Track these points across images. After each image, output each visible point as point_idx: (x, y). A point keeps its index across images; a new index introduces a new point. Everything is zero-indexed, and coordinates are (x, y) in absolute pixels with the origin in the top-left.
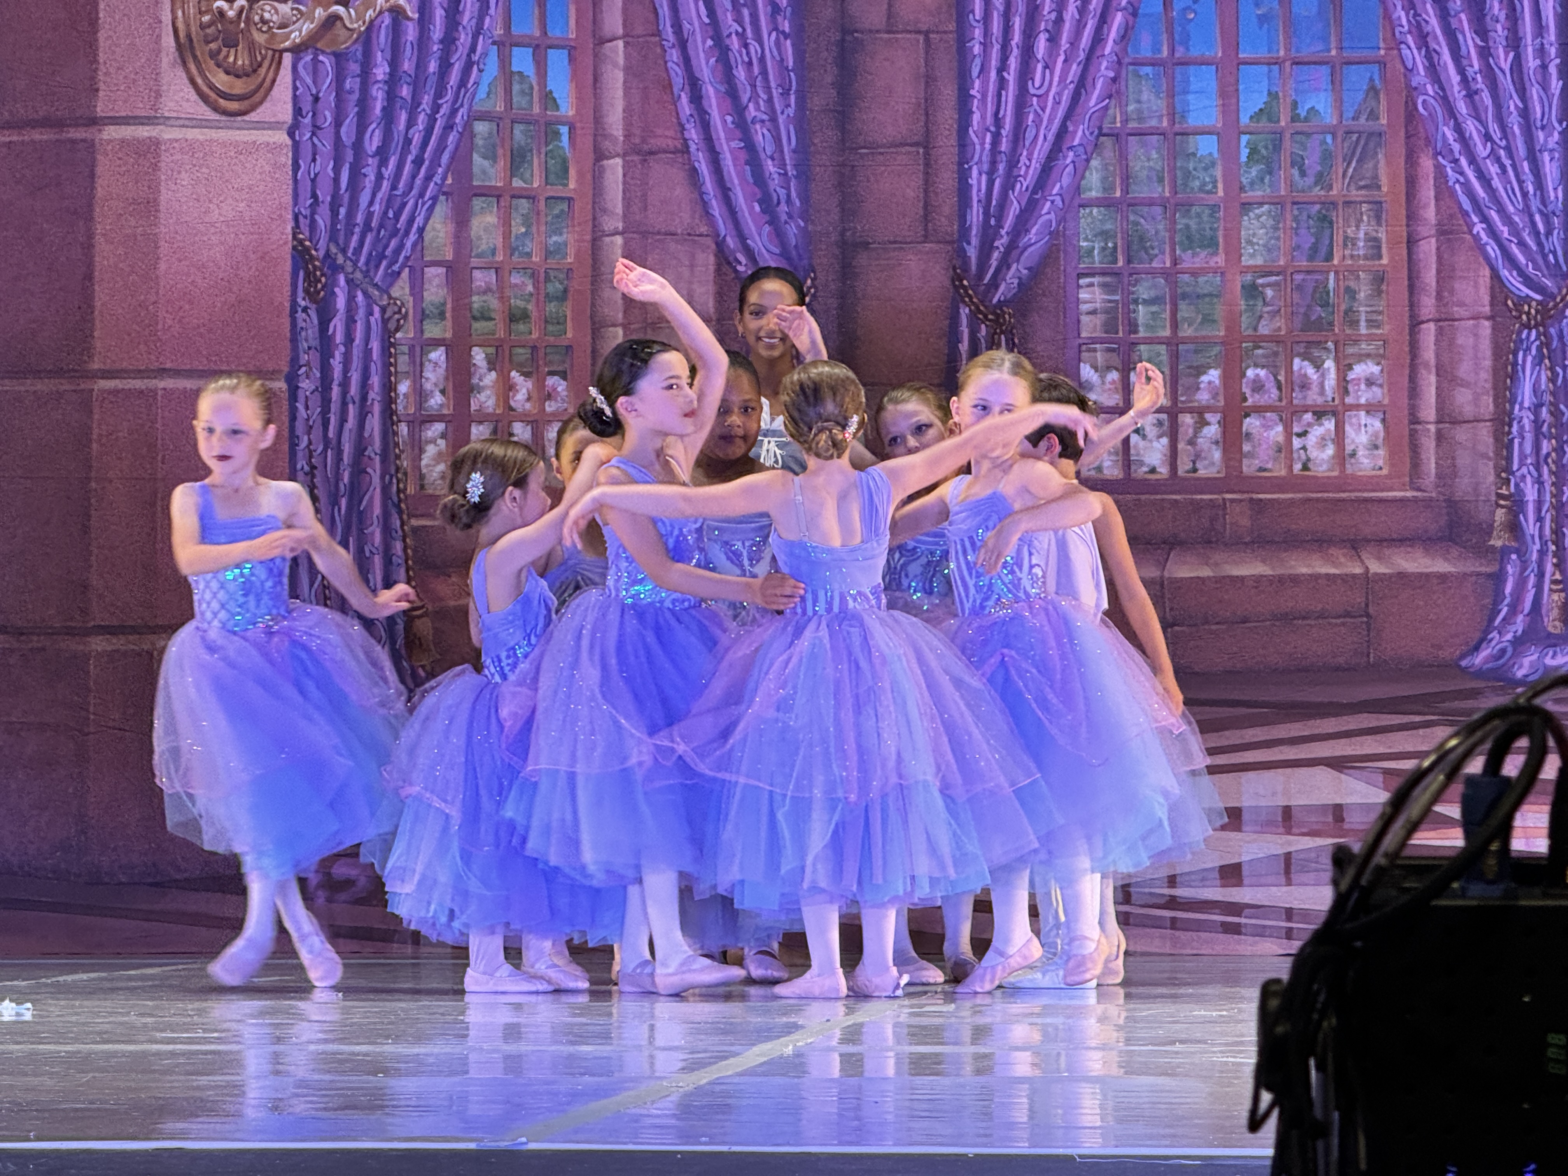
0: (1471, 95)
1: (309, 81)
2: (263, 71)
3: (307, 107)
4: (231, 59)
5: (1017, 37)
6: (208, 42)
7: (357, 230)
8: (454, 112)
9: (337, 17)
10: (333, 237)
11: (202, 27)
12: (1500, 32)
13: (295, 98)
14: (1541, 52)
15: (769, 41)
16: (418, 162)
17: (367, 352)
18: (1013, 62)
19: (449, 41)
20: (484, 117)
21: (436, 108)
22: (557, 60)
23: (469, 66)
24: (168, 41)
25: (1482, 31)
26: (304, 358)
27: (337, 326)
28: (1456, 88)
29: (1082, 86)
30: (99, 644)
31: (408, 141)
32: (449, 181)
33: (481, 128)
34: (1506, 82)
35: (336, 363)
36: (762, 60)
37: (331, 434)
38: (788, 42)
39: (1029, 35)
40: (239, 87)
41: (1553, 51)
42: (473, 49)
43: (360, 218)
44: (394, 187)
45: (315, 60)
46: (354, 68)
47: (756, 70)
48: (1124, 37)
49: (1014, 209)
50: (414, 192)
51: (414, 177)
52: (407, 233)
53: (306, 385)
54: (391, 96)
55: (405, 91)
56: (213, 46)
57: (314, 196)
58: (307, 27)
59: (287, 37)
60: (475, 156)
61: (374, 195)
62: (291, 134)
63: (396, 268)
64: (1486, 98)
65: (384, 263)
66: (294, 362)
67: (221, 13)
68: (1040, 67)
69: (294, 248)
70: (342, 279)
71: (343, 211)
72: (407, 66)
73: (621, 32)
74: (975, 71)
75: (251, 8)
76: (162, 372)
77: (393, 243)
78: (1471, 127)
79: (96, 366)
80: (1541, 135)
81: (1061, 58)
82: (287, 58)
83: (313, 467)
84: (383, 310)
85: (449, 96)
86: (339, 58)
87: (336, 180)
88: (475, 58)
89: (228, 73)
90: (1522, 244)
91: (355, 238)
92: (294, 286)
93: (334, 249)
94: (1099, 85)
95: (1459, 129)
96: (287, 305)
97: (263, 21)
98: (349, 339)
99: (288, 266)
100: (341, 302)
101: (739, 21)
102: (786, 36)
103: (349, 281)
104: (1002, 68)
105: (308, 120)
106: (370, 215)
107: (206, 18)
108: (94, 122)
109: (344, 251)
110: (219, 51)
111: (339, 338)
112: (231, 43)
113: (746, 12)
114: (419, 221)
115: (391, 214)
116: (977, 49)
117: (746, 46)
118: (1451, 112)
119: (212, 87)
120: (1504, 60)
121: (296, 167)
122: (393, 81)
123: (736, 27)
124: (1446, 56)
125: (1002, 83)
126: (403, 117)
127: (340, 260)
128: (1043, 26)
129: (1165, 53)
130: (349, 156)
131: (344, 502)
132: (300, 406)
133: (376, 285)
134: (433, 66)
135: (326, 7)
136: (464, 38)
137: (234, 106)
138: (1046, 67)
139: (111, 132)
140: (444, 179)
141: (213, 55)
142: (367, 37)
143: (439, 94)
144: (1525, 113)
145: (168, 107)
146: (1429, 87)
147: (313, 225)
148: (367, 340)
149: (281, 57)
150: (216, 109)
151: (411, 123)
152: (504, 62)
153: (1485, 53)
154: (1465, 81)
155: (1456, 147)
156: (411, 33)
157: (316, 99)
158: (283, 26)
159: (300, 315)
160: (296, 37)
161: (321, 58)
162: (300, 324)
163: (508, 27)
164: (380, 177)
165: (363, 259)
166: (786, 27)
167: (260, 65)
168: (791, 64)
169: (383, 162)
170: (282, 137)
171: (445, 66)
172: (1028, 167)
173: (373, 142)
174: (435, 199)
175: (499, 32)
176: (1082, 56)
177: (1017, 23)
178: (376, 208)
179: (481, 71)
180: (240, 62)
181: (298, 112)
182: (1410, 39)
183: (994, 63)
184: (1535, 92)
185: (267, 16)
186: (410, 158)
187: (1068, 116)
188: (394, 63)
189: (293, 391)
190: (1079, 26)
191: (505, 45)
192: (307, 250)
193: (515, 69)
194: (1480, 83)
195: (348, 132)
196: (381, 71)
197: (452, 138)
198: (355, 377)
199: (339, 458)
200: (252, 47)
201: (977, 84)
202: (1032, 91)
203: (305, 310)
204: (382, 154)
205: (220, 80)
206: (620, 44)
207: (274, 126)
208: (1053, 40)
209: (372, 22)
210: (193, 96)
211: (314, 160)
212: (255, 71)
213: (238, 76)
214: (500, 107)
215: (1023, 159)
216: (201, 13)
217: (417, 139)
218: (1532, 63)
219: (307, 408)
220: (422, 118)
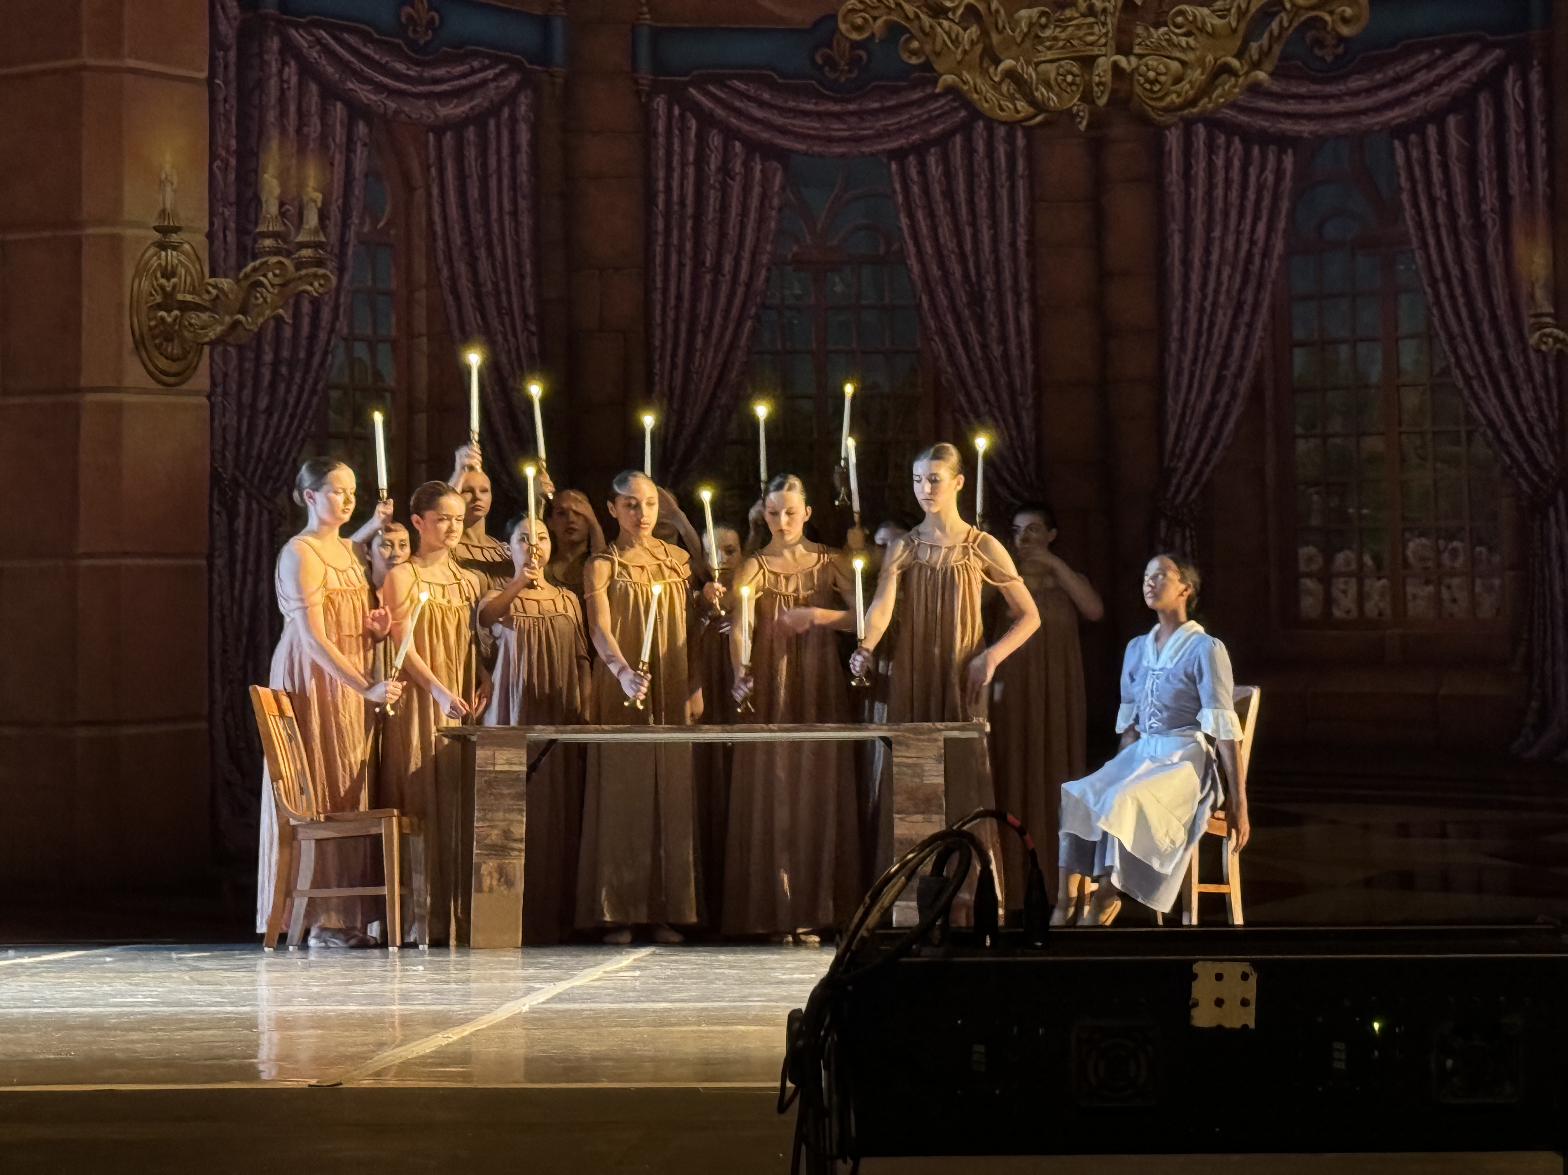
0: (976, 373)
1: (221, 364)
2: (190, 356)
3: (219, 379)
4: (169, 350)
5: (683, 336)
6: (154, 337)
7: (253, 461)
8: (316, 383)
9: (237, 323)
10: (237, 466)
11: (151, 329)
12: (994, 332)
13: (212, 377)
14: (1020, 346)
15: (522, 337)
16: (292, 417)
17: (260, 541)
18: (681, 352)
19: (313, 337)
20: (337, 387)
21: (304, 380)
22: (384, 349)
23: (325, 353)
24: (129, 339)
25: (982, 331)
26: (218, 544)
27: (240, 524)
28: (966, 368)
29: (725, 368)
30: (82, 732)
31: (286, 403)
32: (313, 429)
33: (335, 394)
34: (998, 366)
35: (239, 549)
36: (518, 350)
37: (236, 593)
38: (535, 341)
39: (691, 333)
40: (175, 367)
41: (1028, 346)
42: (328, 342)
43: (255, 453)
44: (277, 432)
45: (225, 352)
46: (250, 355)
47: (514, 356)
48: (754, 334)
49: (682, 447)
50: (290, 436)
51: (290, 425)
52: (285, 462)
53: (219, 562)
54: (275, 372)
55: (284, 370)
56: (157, 341)
57: (224, 438)
58: (219, 329)
59: (206, 335)
60: (331, 415)
61: (264, 437)
62: (209, 397)
63: (278, 485)
64: (985, 375)
65: (271, 482)
66: (212, 547)
67: (162, 319)
68: (698, 354)
69: (211, 473)
70: (242, 493)
71: (243, 449)
72: (286, 354)
73: (424, 330)
74: (657, 357)
75: (182, 316)
76: (126, 554)
77: (277, 470)
78: (976, 394)
79: (81, 550)
80: (1021, 399)
81: (712, 350)
82: (207, 349)
83: (224, 616)
84: (270, 512)
85: (313, 374)
86: (241, 348)
87: (239, 429)
88: (330, 349)
89: (167, 358)
90: (1009, 469)
91: (251, 468)
92: (211, 497)
93: (237, 474)
94: (737, 365)
95: (968, 395)
96: (207, 509)
97: (191, 325)
98: (247, 532)
99: (207, 484)
100: (242, 508)
101: (503, 324)
102: (533, 334)
103: (249, 496)
104: (674, 355)
105: (219, 390)
106: (261, 450)
107: (153, 323)
108: (78, 390)
109: (244, 474)
110: (161, 344)
111: (241, 531)
112: (169, 339)
113: (507, 320)
114: (293, 455)
115: (275, 451)
116: (657, 343)
117: (506, 340)
118: (963, 383)
119: (156, 367)
120: (997, 351)
121: (212, 419)
122: (276, 363)
123: (502, 329)
124: (960, 350)
125: (674, 365)
126: (282, 387)
127: (242, 480)
128: (700, 328)
129: (779, 347)
130: (248, 412)
131: (244, 639)
132: (216, 577)
133: (265, 497)
134: (302, 355)
135: (232, 315)
136: (323, 336)
137: (172, 380)
138: (702, 355)
139: (90, 397)
140: (310, 427)
141: (158, 347)
142: (259, 336)
143: (306, 372)
144: (1011, 384)
145: (128, 381)
146: (949, 369)
147: (224, 457)
148: (259, 532)
149: (202, 348)
150: (159, 381)
151: (288, 390)
152: (349, 351)
153: (984, 347)
154: (972, 363)
155: (966, 406)
156: (288, 332)
157: (226, 375)
158: (203, 328)
159: (216, 517)
160: (212, 335)
161: (229, 348)
162: (216, 521)
163: (351, 326)
164: (267, 426)
165: (257, 479)
166: (533, 328)
167: (189, 353)
168: (536, 351)
169: (270, 416)
170: (204, 400)
171: (310, 354)
172: (691, 419)
173: (263, 404)
174: (304, 440)
175: (345, 331)
176: (725, 348)
177: (683, 326)
178: (266, 446)
179: (333, 357)
180: (175, 352)
181: (214, 384)
182: (937, 339)
183: (668, 353)
184: (1016, 372)
185: (193, 321)
186: (288, 414)
187: (717, 385)
188: (277, 351)
189: (211, 567)
190: (724, 328)
191: (349, 340)
192: (220, 474)
193: (357, 354)
194: (981, 365)
195: (247, 394)
196: (268, 357)
197: (315, 400)
198: (252, 558)
199: (241, 609)
200: (183, 340)
201: (658, 366)
202: (693, 370)
203: (219, 513)
204: (269, 411)
205: (163, 363)
206: (425, 339)
207: (197, 393)
208: (707, 336)
209: (262, 324)
210: (144, 372)
211: (224, 415)
212: (185, 358)
213: (174, 360)
214: (346, 380)
215: (688, 414)
216: (150, 320)
217: (291, 401)
218: (1014, 352)
219: (220, 576)
220: (295, 389)
